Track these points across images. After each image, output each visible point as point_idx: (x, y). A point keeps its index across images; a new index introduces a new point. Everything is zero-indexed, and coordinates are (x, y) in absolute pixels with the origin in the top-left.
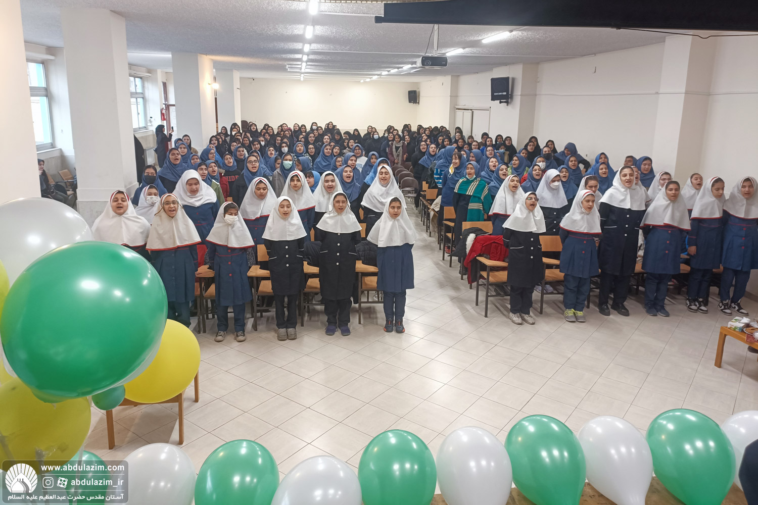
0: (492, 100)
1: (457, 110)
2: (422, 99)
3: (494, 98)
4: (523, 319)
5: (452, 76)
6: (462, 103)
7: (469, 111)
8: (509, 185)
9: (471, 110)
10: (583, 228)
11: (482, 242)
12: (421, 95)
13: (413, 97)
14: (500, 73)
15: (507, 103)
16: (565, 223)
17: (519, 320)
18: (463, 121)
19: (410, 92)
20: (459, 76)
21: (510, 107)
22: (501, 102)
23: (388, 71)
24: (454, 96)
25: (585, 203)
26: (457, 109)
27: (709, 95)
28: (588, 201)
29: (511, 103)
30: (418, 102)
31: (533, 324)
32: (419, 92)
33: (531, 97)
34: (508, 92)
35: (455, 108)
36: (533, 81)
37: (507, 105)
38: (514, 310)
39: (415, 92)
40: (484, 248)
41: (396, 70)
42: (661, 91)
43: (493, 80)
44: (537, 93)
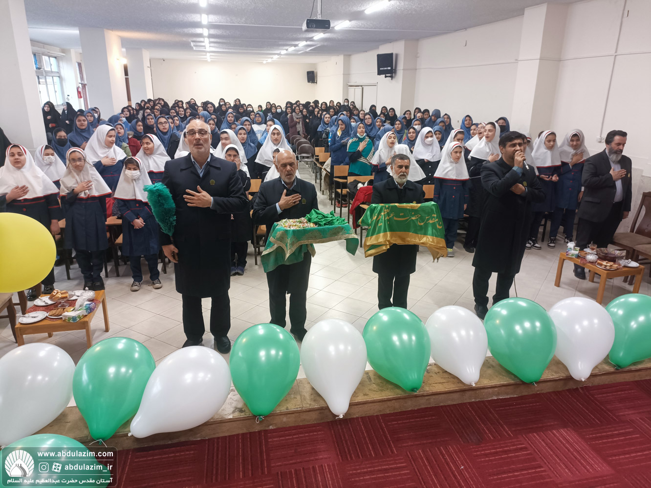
0: (378, 74)
2: (320, 79)
3: (380, 73)
5: (344, 55)
8: (387, 142)
9: (361, 86)
10: (453, 176)
12: (318, 75)
13: (312, 77)
14: (385, 50)
15: (392, 77)
18: (354, 97)
20: (350, 55)
22: (386, 77)
23: (287, 50)
24: (347, 75)
25: (453, 154)
26: (349, 86)
27: (560, 60)
28: (456, 152)
29: (394, 77)
30: (316, 81)
32: (316, 72)
34: (392, 68)
35: (348, 86)
37: (392, 79)
41: (293, 48)
42: (520, 58)
43: (379, 56)
44: (417, 68)
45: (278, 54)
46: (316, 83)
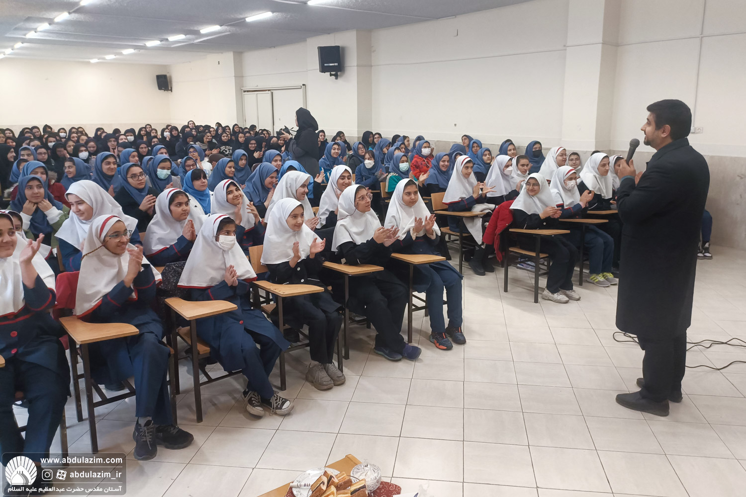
0: (321, 72)
1: (246, 93)
2: (175, 86)
5: (234, 52)
6: (252, 83)
7: (267, 92)
9: (269, 90)
13: (164, 83)
19: (158, 77)
20: (241, 53)
21: (340, 80)
22: (330, 75)
24: (239, 77)
26: (245, 91)
27: (618, 46)
29: (341, 76)
30: (170, 89)
32: (171, 77)
33: (366, 66)
34: (339, 63)
35: (242, 91)
36: (367, 49)
37: (337, 78)
39: (165, 77)
43: (320, 49)
44: (373, 65)
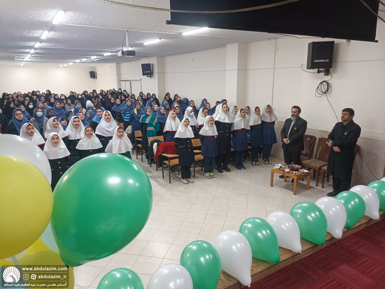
0: (143, 75)
2: (98, 76)
3: (144, 74)
4: (188, 181)
5: (116, 63)
6: (123, 77)
7: (129, 81)
8: (172, 116)
10: (211, 134)
11: (163, 146)
12: (98, 73)
13: (93, 75)
14: (146, 61)
15: (151, 76)
16: (201, 132)
17: (187, 182)
18: (125, 87)
19: (90, 72)
20: (120, 63)
21: (152, 79)
22: (147, 76)
23: (80, 60)
24: (119, 74)
25: (210, 122)
26: (121, 81)
27: (246, 70)
28: (211, 121)
29: (152, 77)
30: (96, 77)
31: (193, 182)
32: (96, 72)
33: (162, 73)
34: (150, 71)
35: (120, 81)
36: (162, 65)
37: (151, 78)
38: (183, 177)
39: (93, 72)
40: (164, 149)
41: (86, 59)
42: (227, 69)
43: (142, 65)
44: (165, 72)
45: (73, 62)
46: (96, 78)
